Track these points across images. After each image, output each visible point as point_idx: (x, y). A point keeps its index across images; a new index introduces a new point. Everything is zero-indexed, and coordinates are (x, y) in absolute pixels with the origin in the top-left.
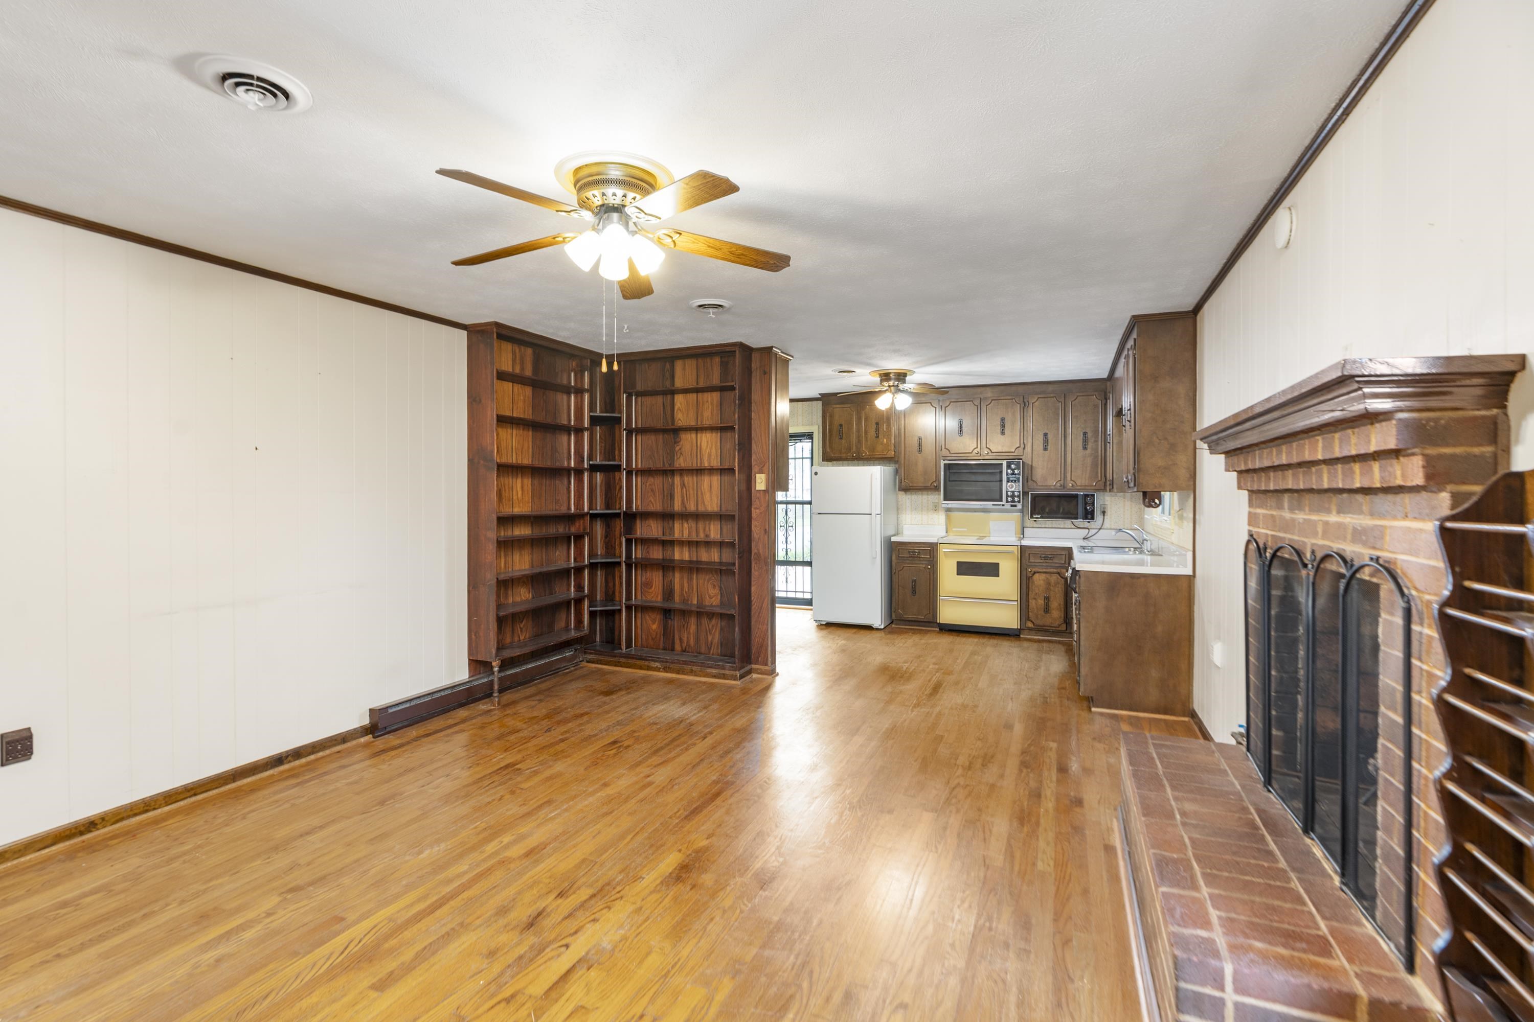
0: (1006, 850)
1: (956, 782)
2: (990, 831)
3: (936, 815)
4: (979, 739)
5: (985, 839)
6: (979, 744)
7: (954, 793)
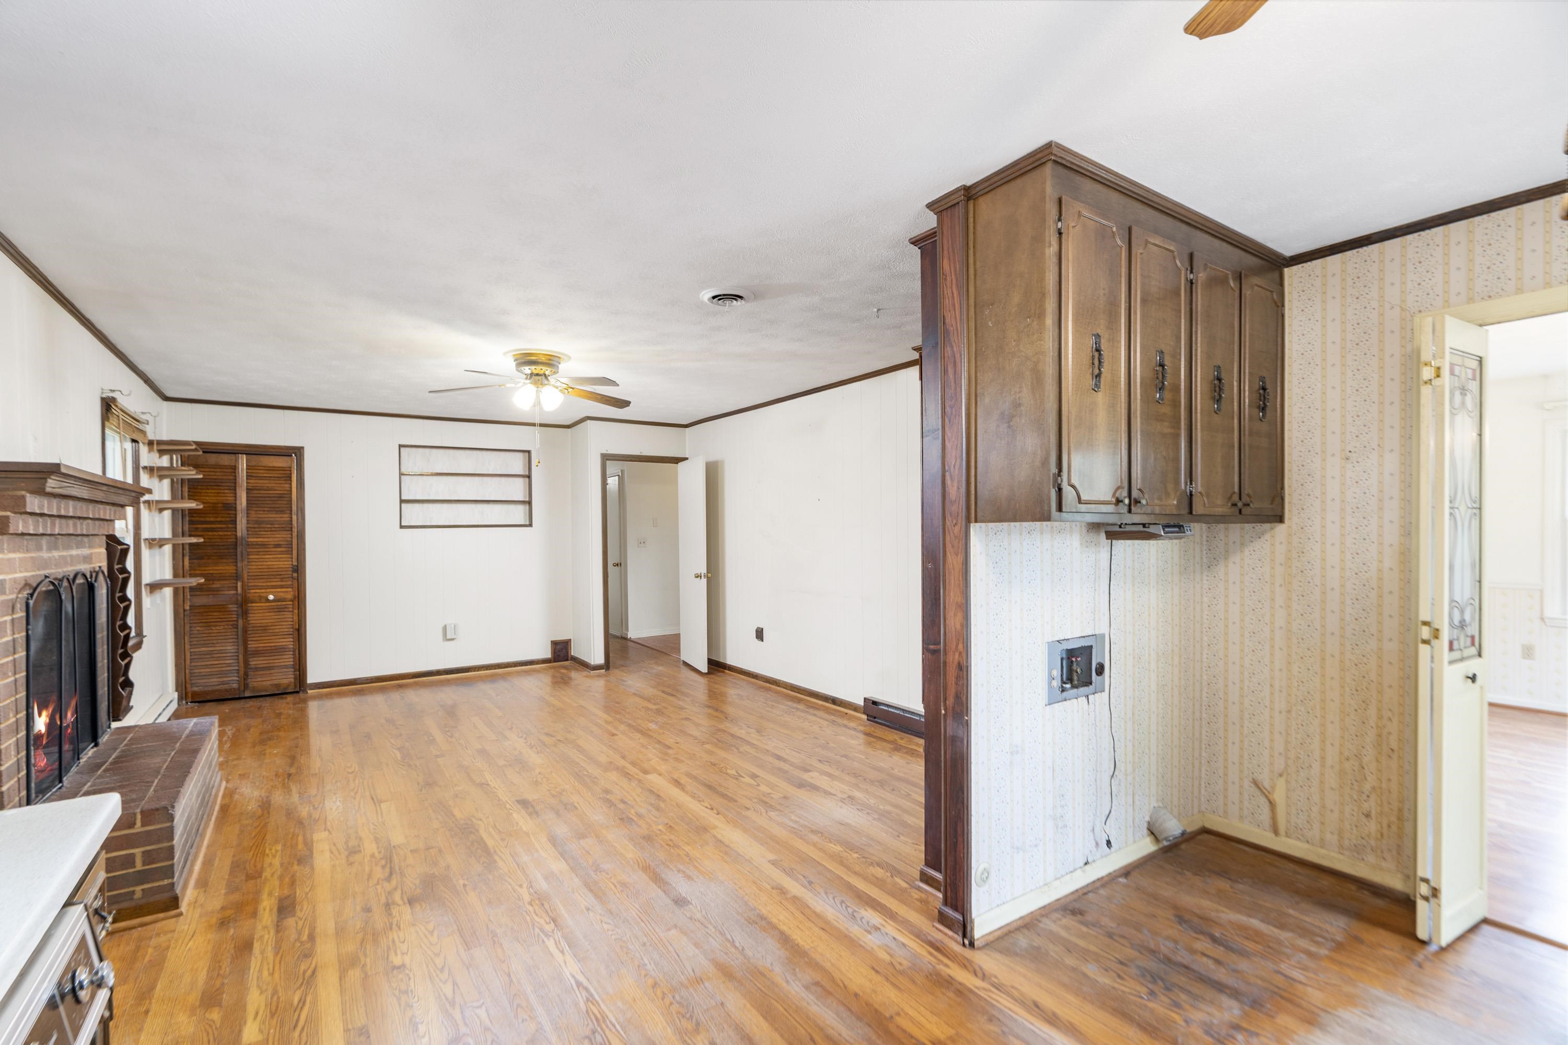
0: (312, 844)
1: (394, 883)
2: (332, 852)
3: (392, 845)
4: (399, 968)
5: (335, 845)
6: (397, 961)
7: (387, 870)
